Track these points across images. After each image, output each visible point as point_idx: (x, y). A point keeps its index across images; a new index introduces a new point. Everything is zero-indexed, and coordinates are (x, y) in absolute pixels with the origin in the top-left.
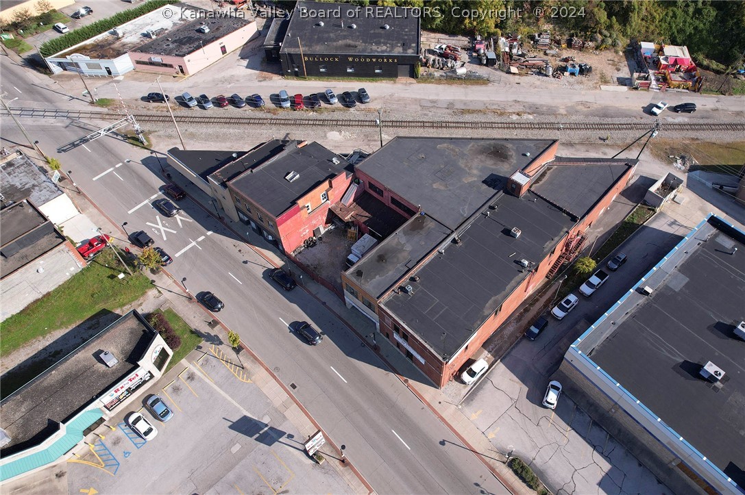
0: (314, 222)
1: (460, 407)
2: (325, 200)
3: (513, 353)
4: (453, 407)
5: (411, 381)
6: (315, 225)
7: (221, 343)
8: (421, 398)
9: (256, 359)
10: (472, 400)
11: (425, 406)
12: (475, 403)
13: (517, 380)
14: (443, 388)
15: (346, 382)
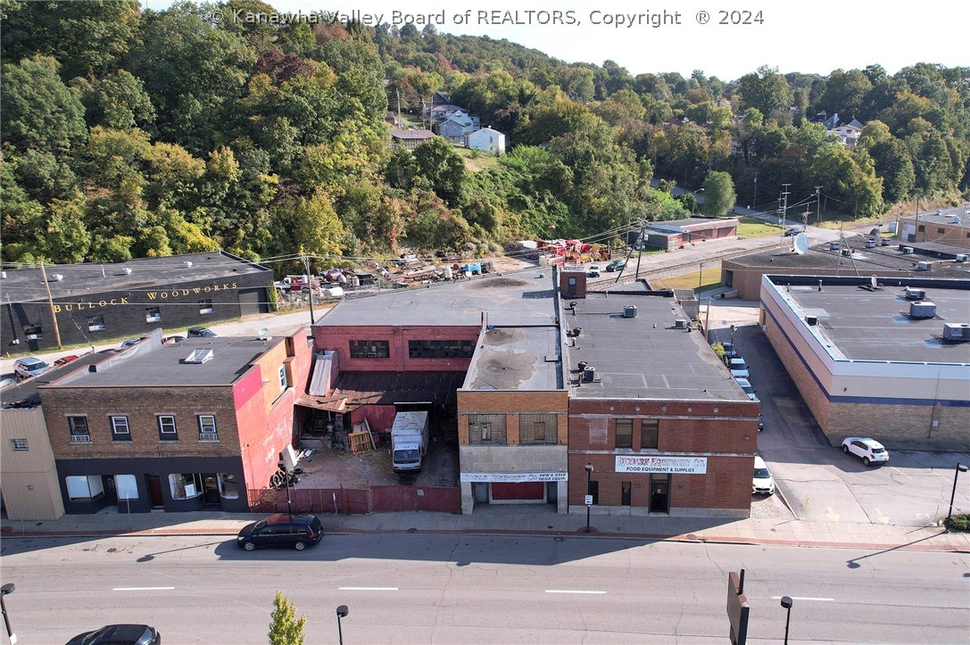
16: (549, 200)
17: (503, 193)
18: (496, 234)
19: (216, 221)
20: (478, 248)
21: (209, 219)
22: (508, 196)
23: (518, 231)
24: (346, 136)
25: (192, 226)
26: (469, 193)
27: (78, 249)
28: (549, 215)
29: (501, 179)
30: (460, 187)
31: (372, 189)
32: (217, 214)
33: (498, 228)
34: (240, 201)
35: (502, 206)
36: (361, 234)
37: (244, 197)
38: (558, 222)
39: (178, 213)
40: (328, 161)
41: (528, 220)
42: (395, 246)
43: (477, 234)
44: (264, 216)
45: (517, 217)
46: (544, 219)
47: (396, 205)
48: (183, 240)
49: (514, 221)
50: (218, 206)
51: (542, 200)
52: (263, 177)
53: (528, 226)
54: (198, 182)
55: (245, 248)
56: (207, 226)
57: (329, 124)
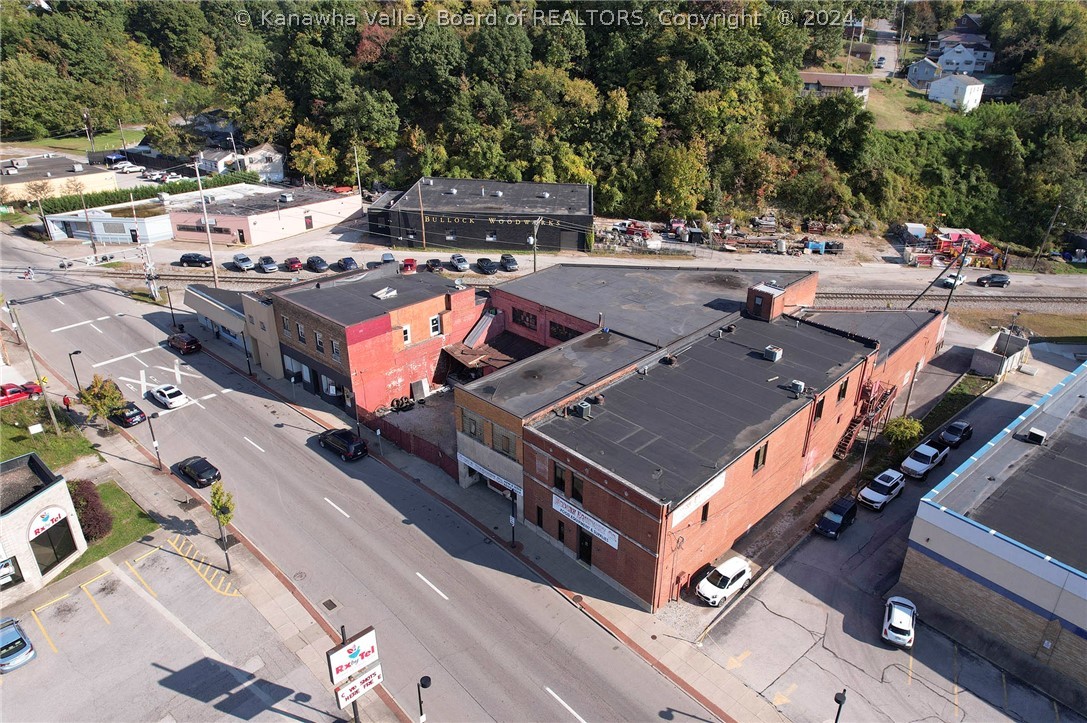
0: (414, 367)
1: (701, 645)
2: (437, 333)
3: (798, 557)
4: (685, 646)
5: (587, 600)
6: (415, 375)
7: (196, 531)
8: (610, 629)
9: (261, 558)
10: (726, 634)
11: (622, 644)
12: (733, 638)
13: (816, 601)
14: (658, 612)
15: (447, 598)
16: (978, 179)
17: (922, 161)
18: (884, 209)
19: (601, 155)
20: (851, 223)
21: (594, 154)
22: (926, 166)
23: (916, 209)
24: (743, 83)
25: (577, 158)
26: (871, 157)
28: (967, 197)
29: (929, 143)
30: (862, 149)
31: (753, 137)
32: (603, 149)
33: (890, 203)
34: (624, 140)
35: (911, 177)
36: (728, 186)
37: (628, 137)
38: (975, 208)
39: (568, 145)
40: (714, 110)
41: (936, 198)
42: (762, 203)
43: (858, 207)
44: (640, 157)
45: (922, 193)
46: (958, 201)
47: (772, 162)
48: (566, 170)
49: (917, 197)
50: (604, 143)
51: (966, 177)
52: (647, 119)
53: (932, 206)
54: (592, 119)
55: (612, 185)
56: (591, 159)
57: (728, 68)
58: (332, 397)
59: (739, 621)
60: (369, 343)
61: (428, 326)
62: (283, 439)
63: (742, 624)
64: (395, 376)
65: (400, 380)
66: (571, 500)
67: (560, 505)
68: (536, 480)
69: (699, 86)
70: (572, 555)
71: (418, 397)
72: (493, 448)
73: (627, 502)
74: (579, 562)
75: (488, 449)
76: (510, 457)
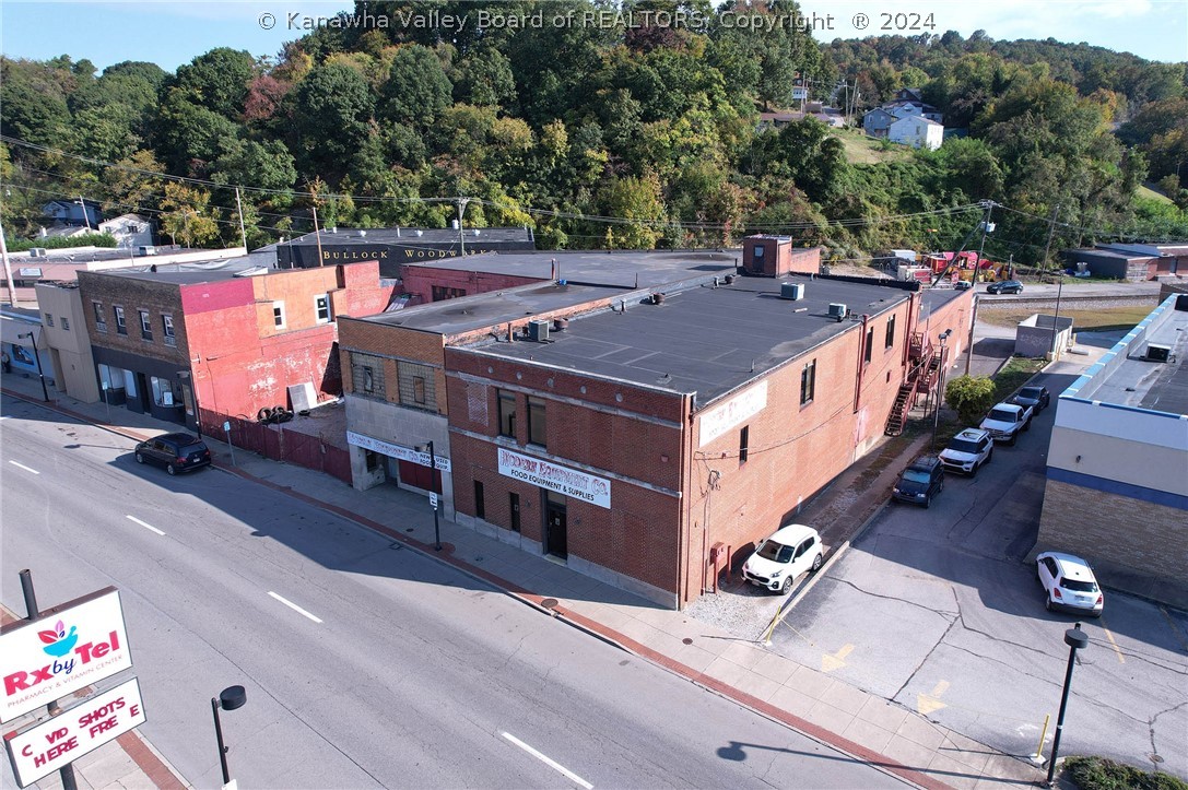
0: (291, 363)
1: (769, 644)
2: (325, 320)
3: (880, 529)
4: (743, 648)
5: (564, 603)
6: (294, 377)
8: (611, 639)
11: (636, 658)
13: (928, 576)
14: (686, 607)
15: (319, 621)
16: (960, 203)
17: (897, 190)
18: (865, 239)
19: (539, 197)
20: (832, 254)
21: (531, 195)
22: (903, 194)
23: (899, 238)
24: (694, 112)
25: (511, 200)
26: (843, 186)
27: (404, 214)
28: (952, 221)
29: (902, 173)
30: (833, 178)
31: (712, 169)
32: (541, 191)
33: (871, 231)
34: (562, 180)
35: (889, 205)
36: (688, 218)
37: (570, 175)
38: (963, 231)
39: (500, 186)
40: (665, 138)
41: (919, 225)
42: (728, 240)
43: (837, 236)
44: (585, 196)
45: (903, 220)
46: (944, 225)
47: (735, 193)
48: (498, 213)
49: (898, 224)
50: (542, 182)
51: (948, 201)
52: (590, 153)
53: (916, 233)
54: (526, 155)
55: (555, 226)
56: (528, 202)
57: (677, 97)
58: (168, 408)
59: (822, 609)
60: (219, 316)
61: (312, 308)
62: (78, 458)
63: (825, 613)
64: (262, 373)
65: (271, 381)
66: (529, 448)
67: (512, 464)
68: (469, 434)
69: (648, 117)
70: (533, 547)
71: (298, 407)
72: (401, 405)
73: (620, 413)
74: (548, 558)
75: (393, 409)
76: (427, 411)
